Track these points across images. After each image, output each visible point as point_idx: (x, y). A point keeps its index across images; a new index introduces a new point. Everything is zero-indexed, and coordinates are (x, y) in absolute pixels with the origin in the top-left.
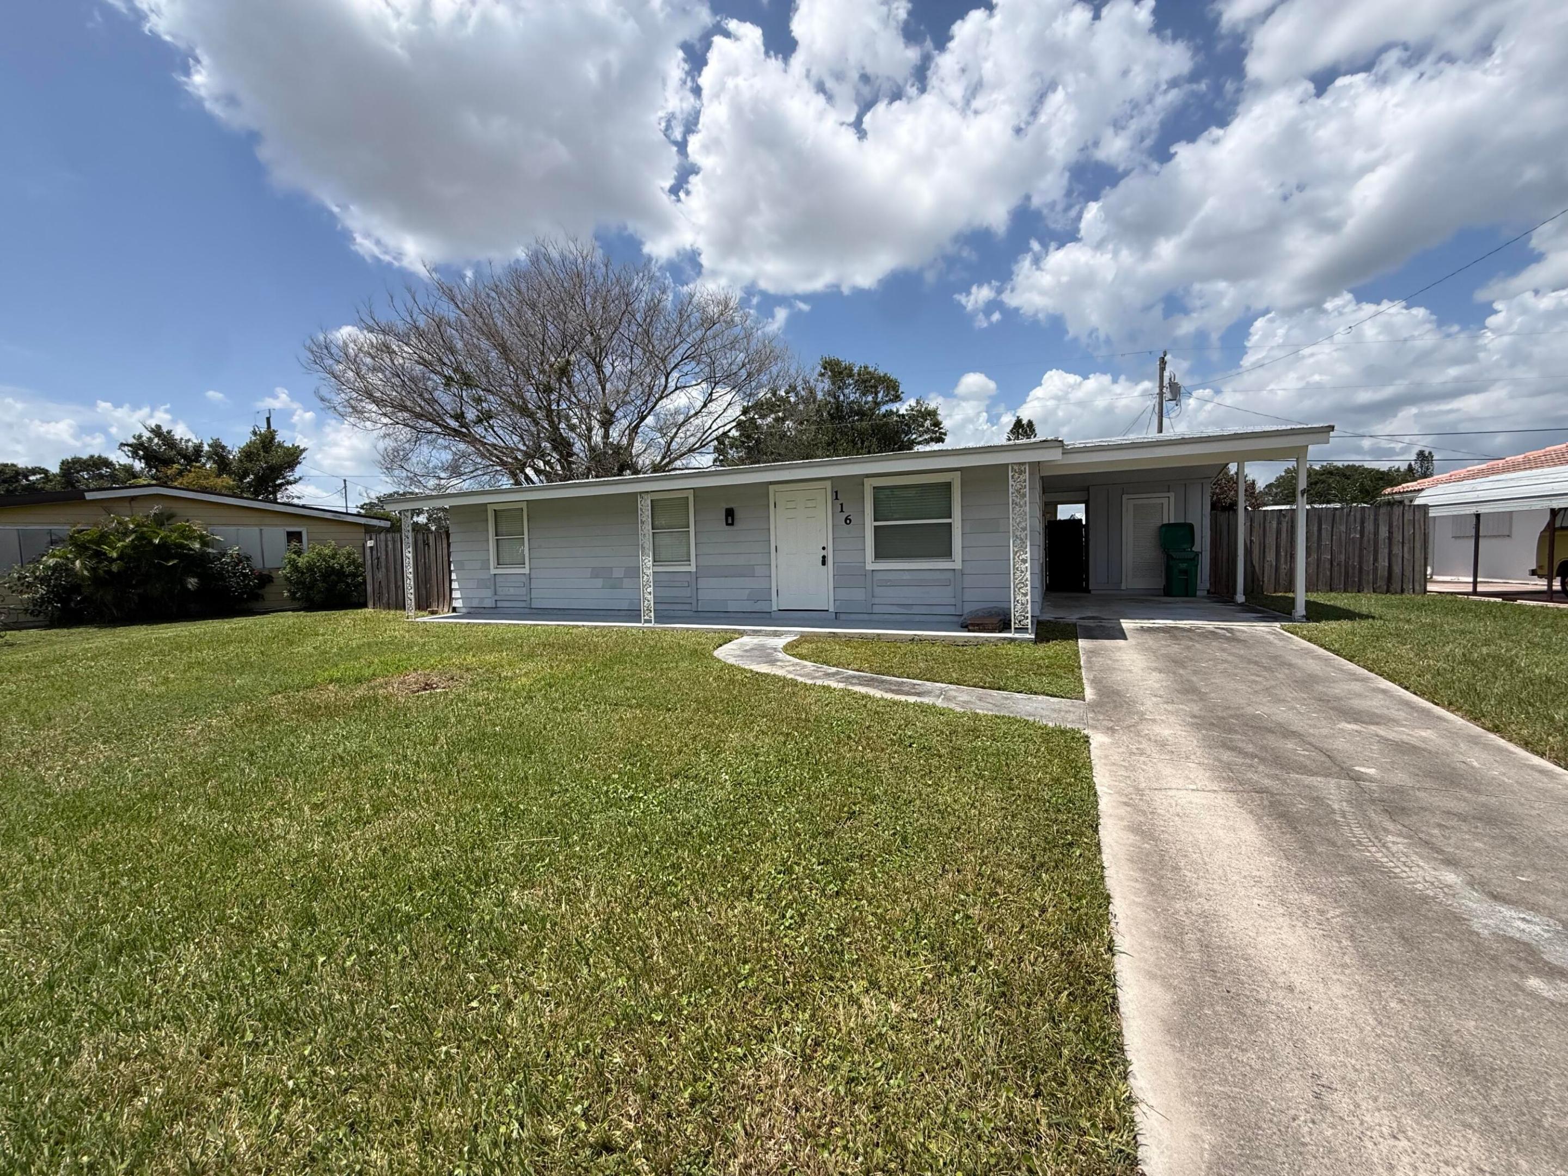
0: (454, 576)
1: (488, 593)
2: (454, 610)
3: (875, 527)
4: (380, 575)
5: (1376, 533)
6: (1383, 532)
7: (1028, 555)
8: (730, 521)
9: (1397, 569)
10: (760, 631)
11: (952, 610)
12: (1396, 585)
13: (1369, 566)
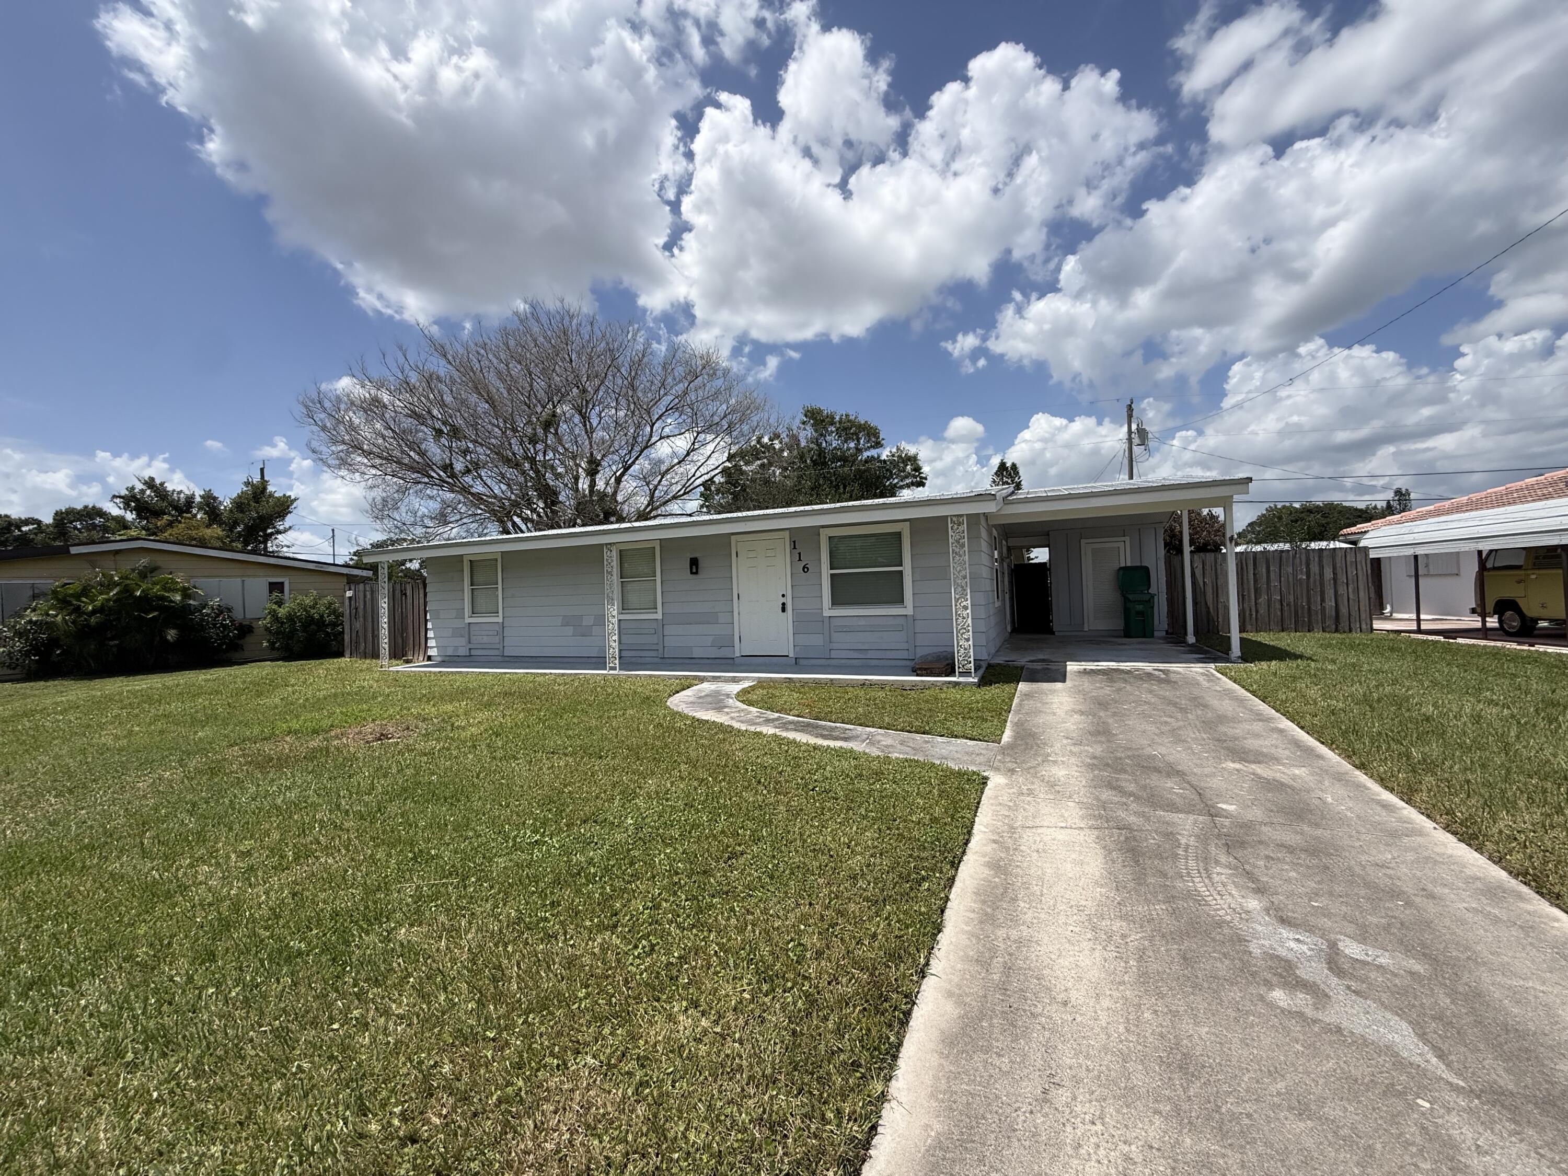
0: (429, 625)
1: (462, 641)
2: (429, 658)
3: (832, 575)
4: (358, 625)
5: (1322, 575)
6: (1328, 574)
7: (969, 602)
8: (694, 570)
9: (1344, 610)
10: (719, 677)
11: (905, 655)
12: (1344, 624)
13: (1316, 607)
